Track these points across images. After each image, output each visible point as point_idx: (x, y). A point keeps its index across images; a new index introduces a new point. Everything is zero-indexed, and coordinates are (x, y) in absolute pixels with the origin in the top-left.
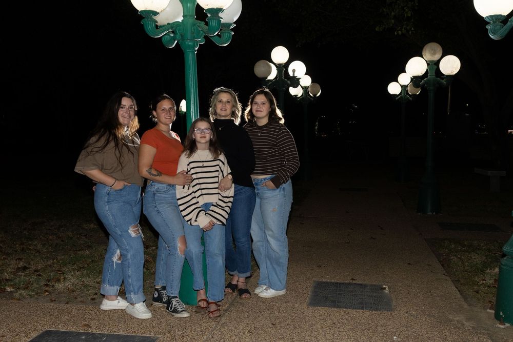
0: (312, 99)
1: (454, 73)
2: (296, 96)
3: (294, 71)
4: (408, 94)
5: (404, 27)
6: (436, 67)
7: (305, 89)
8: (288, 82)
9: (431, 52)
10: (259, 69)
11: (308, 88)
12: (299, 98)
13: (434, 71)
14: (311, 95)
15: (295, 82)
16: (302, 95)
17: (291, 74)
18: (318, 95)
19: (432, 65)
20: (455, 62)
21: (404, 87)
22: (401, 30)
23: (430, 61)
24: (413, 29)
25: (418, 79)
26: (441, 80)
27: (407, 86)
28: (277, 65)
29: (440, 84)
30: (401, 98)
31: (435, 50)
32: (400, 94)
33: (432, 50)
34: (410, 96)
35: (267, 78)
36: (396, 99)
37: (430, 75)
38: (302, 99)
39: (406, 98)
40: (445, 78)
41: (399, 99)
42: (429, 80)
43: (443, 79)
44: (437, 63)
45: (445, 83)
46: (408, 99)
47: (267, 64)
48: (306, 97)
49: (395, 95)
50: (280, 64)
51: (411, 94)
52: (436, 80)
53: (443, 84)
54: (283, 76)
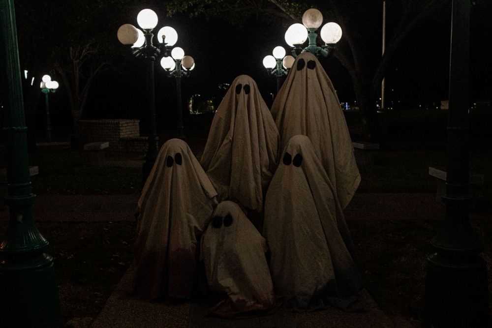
0: (186, 73)
1: (335, 42)
2: (168, 69)
3: (164, 37)
4: (283, 68)
6: (316, 35)
7: (178, 62)
8: (158, 50)
9: (312, 18)
10: (123, 34)
11: (181, 61)
12: (171, 72)
13: (315, 40)
14: (184, 68)
15: (166, 51)
16: (175, 69)
17: (160, 41)
18: (192, 68)
19: (312, 33)
20: (337, 29)
21: (279, 61)
23: (310, 29)
25: (299, 48)
26: (322, 50)
27: (282, 60)
28: (145, 31)
29: (321, 54)
30: (277, 72)
31: (315, 17)
32: (276, 68)
33: (313, 16)
34: (285, 70)
35: (132, 45)
36: (272, 73)
37: (311, 44)
38: (174, 73)
39: (281, 73)
40: (326, 47)
41: (274, 73)
42: (309, 49)
43: (324, 49)
44: (318, 31)
45: (327, 52)
46: (283, 73)
47: (132, 28)
48: (179, 71)
49: (271, 69)
50: (148, 30)
51: (286, 68)
52: (317, 49)
53: (325, 53)
54: (152, 43)
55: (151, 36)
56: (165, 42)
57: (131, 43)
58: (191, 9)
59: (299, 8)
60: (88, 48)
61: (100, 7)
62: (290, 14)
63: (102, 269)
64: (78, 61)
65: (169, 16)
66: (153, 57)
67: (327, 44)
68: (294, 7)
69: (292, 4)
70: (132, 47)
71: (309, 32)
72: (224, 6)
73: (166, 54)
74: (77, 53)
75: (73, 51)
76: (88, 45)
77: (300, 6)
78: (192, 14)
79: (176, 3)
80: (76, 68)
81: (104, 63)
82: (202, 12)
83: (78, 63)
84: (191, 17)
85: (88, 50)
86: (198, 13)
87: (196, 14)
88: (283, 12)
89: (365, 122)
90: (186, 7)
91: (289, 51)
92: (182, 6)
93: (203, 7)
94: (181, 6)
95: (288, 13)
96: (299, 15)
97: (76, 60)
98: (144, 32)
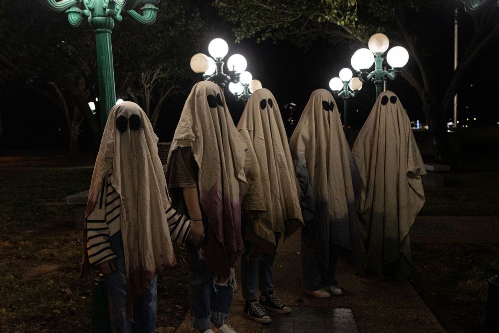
1: (402, 66)
2: (236, 93)
3: (233, 65)
4: (350, 90)
5: (347, 17)
6: (382, 59)
7: (246, 86)
8: (228, 77)
9: (378, 43)
11: (248, 85)
12: (239, 95)
13: (381, 64)
15: (235, 78)
16: (243, 93)
17: (230, 68)
19: (378, 57)
21: (346, 83)
22: (344, 20)
23: (377, 53)
24: (356, 19)
25: (365, 72)
26: (389, 74)
27: (349, 82)
28: (216, 59)
29: (388, 77)
30: (343, 94)
31: (382, 41)
32: (342, 90)
33: (379, 41)
34: (352, 92)
35: (204, 73)
36: (339, 95)
37: (377, 68)
38: (242, 97)
39: (348, 94)
40: (393, 71)
41: (341, 95)
42: (376, 74)
43: (390, 72)
44: (384, 55)
45: (393, 76)
46: (350, 95)
47: (204, 57)
48: (247, 94)
49: (338, 91)
50: (219, 59)
51: (353, 90)
52: (384, 73)
53: (392, 77)
54: (222, 71)
55: (221, 64)
56: (235, 70)
57: (203, 71)
58: (258, 34)
59: (366, 30)
60: (158, 72)
61: (171, 34)
62: (357, 36)
63: (180, 284)
64: (149, 85)
65: (237, 42)
66: (224, 84)
67: (394, 68)
68: (360, 29)
69: (359, 26)
70: (204, 75)
71: (375, 57)
72: (290, 29)
73: (236, 81)
74: (148, 77)
75: (144, 76)
76: (159, 70)
77: (367, 27)
78: (259, 39)
79: (244, 29)
80: (147, 91)
81: (173, 87)
82: (268, 37)
83: (149, 87)
84: (258, 42)
85: (159, 74)
86: (266, 38)
87: (264, 39)
88: (350, 34)
89: (435, 143)
90: (254, 33)
91: (355, 74)
92: (250, 31)
93: (270, 32)
94: (248, 31)
95: (355, 35)
96: (365, 37)
97: (147, 84)
98: (215, 61)
